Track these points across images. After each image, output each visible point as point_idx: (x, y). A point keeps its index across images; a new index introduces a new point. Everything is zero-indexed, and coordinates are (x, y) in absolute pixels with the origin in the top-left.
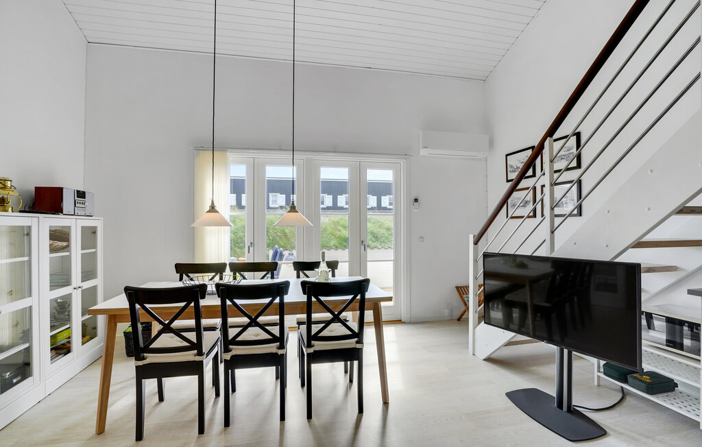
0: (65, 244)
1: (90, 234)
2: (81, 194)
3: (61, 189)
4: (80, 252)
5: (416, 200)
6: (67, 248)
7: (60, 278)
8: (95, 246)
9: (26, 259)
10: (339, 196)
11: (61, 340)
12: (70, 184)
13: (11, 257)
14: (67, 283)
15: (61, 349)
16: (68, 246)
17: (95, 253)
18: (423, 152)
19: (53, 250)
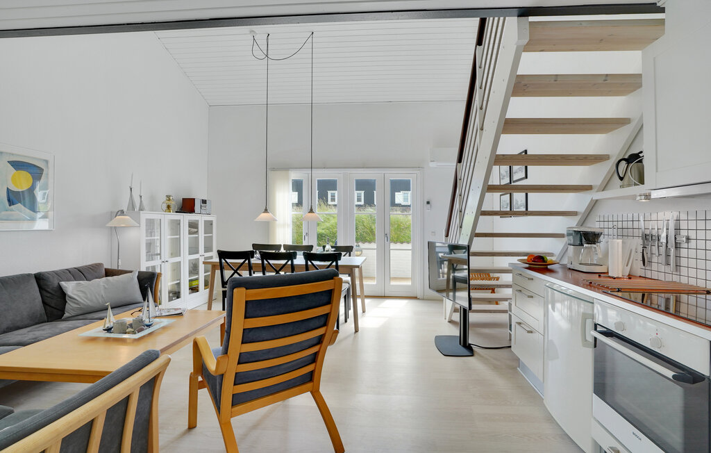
0: (196, 230)
1: (209, 225)
2: (204, 202)
3: (194, 199)
4: (204, 235)
5: (428, 203)
6: (197, 232)
7: (194, 250)
8: (212, 233)
9: (178, 237)
10: (396, 193)
11: (194, 284)
12: (198, 196)
13: (171, 235)
14: (197, 253)
15: (194, 289)
16: (197, 231)
17: (212, 236)
18: (432, 165)
19: (190, 233)
